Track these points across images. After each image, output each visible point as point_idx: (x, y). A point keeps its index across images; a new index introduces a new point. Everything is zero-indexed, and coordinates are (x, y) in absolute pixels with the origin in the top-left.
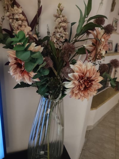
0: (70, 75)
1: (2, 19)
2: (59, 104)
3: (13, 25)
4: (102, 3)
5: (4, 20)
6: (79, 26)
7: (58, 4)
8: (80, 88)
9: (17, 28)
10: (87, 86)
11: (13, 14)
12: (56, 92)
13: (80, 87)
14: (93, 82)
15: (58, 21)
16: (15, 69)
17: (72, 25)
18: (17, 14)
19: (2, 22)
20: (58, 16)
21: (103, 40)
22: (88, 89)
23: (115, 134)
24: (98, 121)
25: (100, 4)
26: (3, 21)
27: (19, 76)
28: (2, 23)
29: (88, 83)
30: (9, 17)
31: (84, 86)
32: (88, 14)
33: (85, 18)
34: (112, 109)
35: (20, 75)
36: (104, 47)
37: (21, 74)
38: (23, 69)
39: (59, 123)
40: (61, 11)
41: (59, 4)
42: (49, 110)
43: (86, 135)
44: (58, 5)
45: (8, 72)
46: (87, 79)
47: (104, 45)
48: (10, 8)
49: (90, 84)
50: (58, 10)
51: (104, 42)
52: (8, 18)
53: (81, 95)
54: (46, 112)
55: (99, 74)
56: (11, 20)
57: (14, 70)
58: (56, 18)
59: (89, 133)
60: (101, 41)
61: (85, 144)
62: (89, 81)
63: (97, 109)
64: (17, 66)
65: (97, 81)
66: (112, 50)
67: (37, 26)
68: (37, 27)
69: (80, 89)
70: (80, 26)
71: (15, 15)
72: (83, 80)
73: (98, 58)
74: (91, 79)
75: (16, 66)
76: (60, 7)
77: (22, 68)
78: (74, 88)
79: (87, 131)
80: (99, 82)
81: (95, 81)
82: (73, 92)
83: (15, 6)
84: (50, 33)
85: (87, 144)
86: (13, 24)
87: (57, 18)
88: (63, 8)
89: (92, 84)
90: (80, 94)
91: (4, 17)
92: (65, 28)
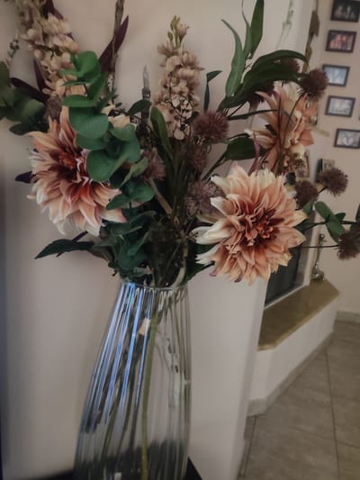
0: (216, 202)
1: (12, 47)
2: (178, 305)
3: (46, 65)
4: (288, 22)
5: (17, 51)
6: (232, 75)
7: (172, 18)
8: (246, 238)
9: (55, 73)
10: (265, 237)
11: (46, 36)
12: (169, 263)
13: (247, 235)
14: (281, 227)
15: (172, 63)
16: (54, 182)
17: (209, 80)
18: (57, 34)
19: (12, 56)
20: (171, 51)
21: (298, 114)
22: (266, 247)
23: (334, 424)
24: (281, 386)
25: (284, 25)
26: (14, 52)
27: (65, 202)
28: (10, 59)
29: (266, 227)
30: (32, 42)
31: (255, 234)
32: (253, 51)
33: (246, 59)
34: (316, 350)
35: (69, 200)
36: (301, 135)
37: (71, 197)
38: (79, 180)
39: (176, 367)
40: (181, 36)
41: (175, 17)
42: (147, 322)
43: (246, 430)
44: (170, 22)
45: (29, 197)
46: (263, 216)
47: (301, 130)
48: (38, 17)
49: (271, 229)
50: (170, 35)
51: (301, 120)
52: (30, 46)
53: (247, 263)
54: (138, 329)
55: (294, 205)
56: (37, 54)
57: (48, 187)
58: (165, 56)
59: (254, 424)
60: (293, 118)
61: (246, 460)
62: (267, 220)
63: (275, 346)
64: (58, 176)
65: (291, 222)
66: (308, 176)
67: (111, 77)
68: (110, 81)
69: (244, 242)
70: (236, 76)
71: (50, 37)
72: (252, 216)
73: (286, 164)
74: (274, 217)
75: (54, 175)
76: (178, 26)
77: (76, 179)
78: (227, 239)
79: (248, 419)
80: (294, 227)
81: (286, 222)
82: (225, 253)
83: (50, 15)
84: (149, 93)
85: (252, 457)
86: (43, 63)
87: (169, 57)
88: (186, 30)
89: (276, 231)
90: (244, 260)
91: (17, 41)
92: (193, 84)
